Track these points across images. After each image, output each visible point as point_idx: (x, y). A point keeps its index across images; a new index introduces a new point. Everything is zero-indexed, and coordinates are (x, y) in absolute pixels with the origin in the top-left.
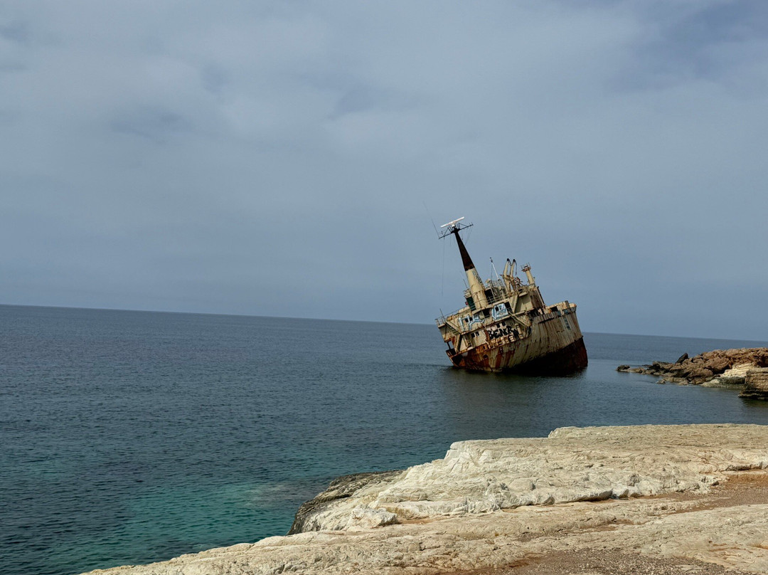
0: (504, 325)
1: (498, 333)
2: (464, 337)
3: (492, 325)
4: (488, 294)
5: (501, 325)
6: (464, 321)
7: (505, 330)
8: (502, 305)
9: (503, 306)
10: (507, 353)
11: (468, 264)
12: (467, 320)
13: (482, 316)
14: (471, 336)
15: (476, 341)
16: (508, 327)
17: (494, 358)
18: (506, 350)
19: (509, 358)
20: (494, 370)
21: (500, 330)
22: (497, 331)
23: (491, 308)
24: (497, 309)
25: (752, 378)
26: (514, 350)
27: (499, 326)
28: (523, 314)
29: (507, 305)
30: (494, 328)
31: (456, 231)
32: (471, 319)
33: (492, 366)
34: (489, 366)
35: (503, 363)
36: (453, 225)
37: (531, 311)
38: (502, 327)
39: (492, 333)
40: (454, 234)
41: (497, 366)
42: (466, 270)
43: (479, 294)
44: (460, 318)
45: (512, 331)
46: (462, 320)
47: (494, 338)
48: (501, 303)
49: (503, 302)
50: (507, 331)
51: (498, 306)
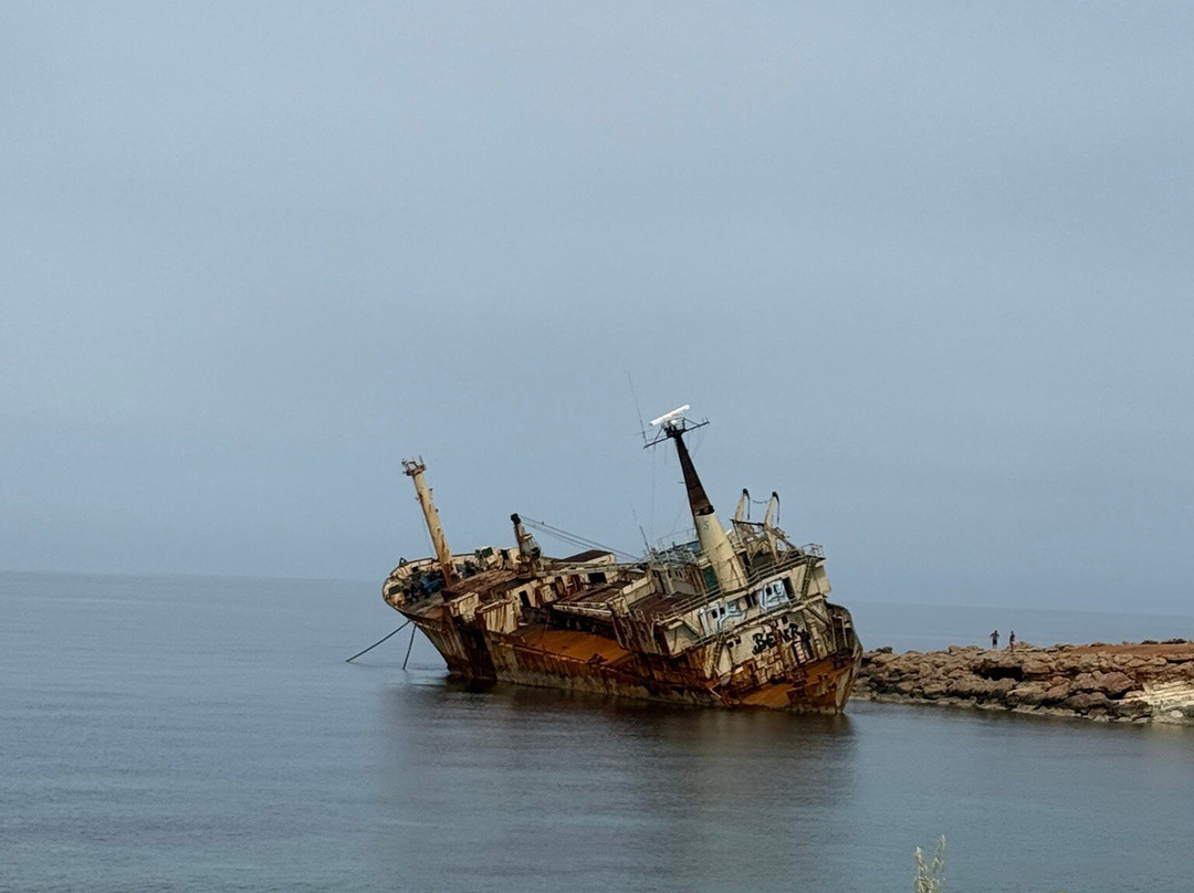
1: (775, 637)
6: (710, 615)
7: (786, 631)
8: (780, 583)
9: (781, 586)
11: (697, 501)
12: (715, 615)
13: (744, 606)
16: (792, 626)
21: (780, 631)
22: (772, 633)
23: (758, 591)
24: (769, 591)
27: (776, 625)
28: (818, 602)
29: (787, 582)
30: (767, 629)
31: (674, 433)
32: (722, 611)
38: (781, 626)
39: (764, 638)
40: (672, 440)
44: (702, 611)
45: (798, 634)
46: (707, 614)
47: (767, 647)
48: (776, 580)
49: (780, 579)
50: (789, 634)
51: (771, 586)
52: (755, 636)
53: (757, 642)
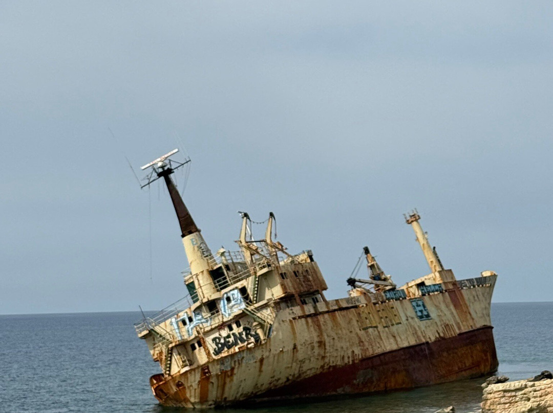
0: (239, 325)
1: (231, 339)
2: (175, 350)
3: (220, 327)
4: (216, 275)
5: (234, 326)
6: (181, 324)
7: (240, 334)
8: (236, 292)
9: (237, 294)
10: (217, 375)
11: (188, 226)
12: (184, 323)
13: (206, 314)
14: (190, 349)
15: (198, 357)
16: (245, 329)
17: (195, 385)
18: (215, 370)
19: (225, 383)
20: (198, 407)
21: (234, 334)
22: (229, 336)
23: (219, 299)
24: (228, 299)
25: (489, 402)
26: (233, 369)
27: (231, 329)
28: (265, 306)
29: (243, 291)
30: (224, 333)
31: (166, 173)
32: (191, 320)
33: (192, 400)
34: (189, 401)
35: (213, 394)
36: (160, 164)
37: (281, 299)
38: (236, 330)
39: (222, 341)
40: (162, 178)
41: (203, 399)
42: (183, 236)
43: (200, 277)
44: (173, 320)
45: (251, 336)
46: (177, 323)
47: (226, 349)
48: (233, 289)
49: (236, 288)
50: (244, 336)
51: (229, 295)
52: (214, 340)
53: (217, 344)
